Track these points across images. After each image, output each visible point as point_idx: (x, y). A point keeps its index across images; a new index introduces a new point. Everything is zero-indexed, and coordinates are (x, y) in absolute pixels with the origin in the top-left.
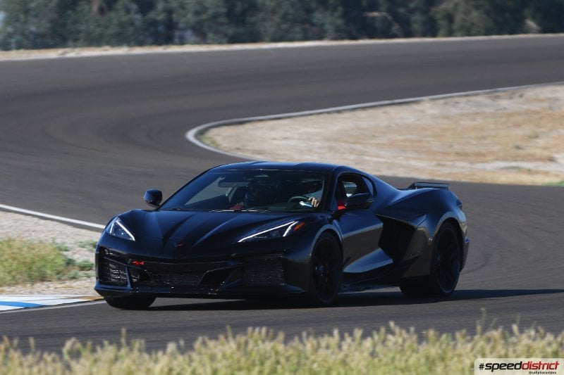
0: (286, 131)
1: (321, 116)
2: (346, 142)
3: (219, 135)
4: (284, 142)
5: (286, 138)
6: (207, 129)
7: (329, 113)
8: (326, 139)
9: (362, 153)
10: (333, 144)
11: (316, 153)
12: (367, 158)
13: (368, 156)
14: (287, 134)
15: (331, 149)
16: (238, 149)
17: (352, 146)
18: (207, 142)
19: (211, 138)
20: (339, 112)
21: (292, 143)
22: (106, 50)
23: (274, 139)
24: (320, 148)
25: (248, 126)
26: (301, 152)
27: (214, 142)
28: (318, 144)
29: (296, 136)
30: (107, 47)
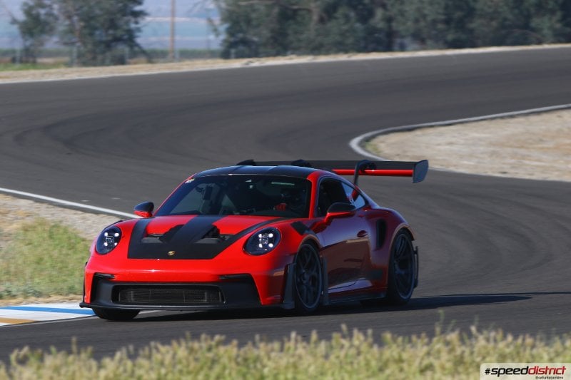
0: (454, 137)
1: (494, 121)
2: (511, 146)
3: (382, 142)
4: (447, 147)
5: (451, 144)
6: (373, 137)
7: (502, 118)
8: (491, 144)
9: (524, 157)
10: (497, 149)
11: (477, 157)
12: (527, 162)
13: (530, 160)
14: (453, 140)
15: (493, 154)
16: (398, 155)
17: (516, 150)
18: (369, 148)
19: (375, 145)
20: (512, 117)
21: (455, 148)
22: (291, 59)
23: (439, 145)
24: (482, 153)
25: (418, 132)
26: (462, 157)
27: (376, 149)
28: (482, 149)
29: (462, 142)
30: (293, 56)
